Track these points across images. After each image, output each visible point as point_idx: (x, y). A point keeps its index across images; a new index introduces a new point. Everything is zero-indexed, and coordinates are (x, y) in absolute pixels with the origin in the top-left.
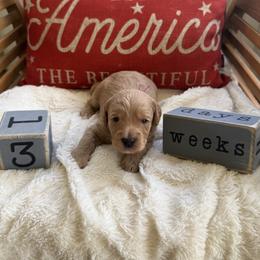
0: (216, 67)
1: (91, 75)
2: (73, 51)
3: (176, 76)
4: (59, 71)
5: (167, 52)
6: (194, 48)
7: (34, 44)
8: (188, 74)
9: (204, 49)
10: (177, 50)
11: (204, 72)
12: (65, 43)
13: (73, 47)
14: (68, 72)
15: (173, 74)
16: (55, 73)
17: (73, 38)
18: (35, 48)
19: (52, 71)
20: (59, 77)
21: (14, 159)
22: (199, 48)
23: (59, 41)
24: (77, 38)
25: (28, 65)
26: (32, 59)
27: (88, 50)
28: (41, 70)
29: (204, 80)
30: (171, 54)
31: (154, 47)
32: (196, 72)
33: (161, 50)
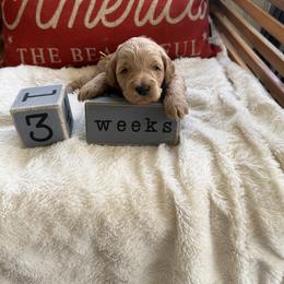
0: (205, 36)
1: (77, 52)
2: (54, 27)
3: (165, 48)
4: (41, 50)
5: (154, 23)
6: (182, 16)
7: (11, 22)
8: (177, 44)
9: (192, 17)
10: (164, 20)
11: (193, 42)
12: (45, 19)
13: (54, 22)
14: (50, 50)
16: (37, 52)
17: (53, 13)
18: (12, 27)
19: (33, 50)
20: (42, 56)
21: (32, 134)
22: (187, 17)
23: (38, 17)
24: (58, 13)
25: (6, 46)
26: (10, 39)
27: (70, 25)
28: (21, 50)
29: (193, 50)
30: (160, 24)
31: (141, 18)
32: (186, 42)
33: (148, 21)
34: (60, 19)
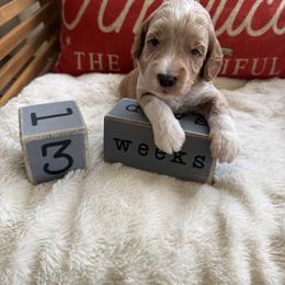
2: (117, 31)
3: (242, 64)
4: (100, 55)
5: (232, 33)
6: (266, 29)
7: (70, 22)
8: (256, 61)
9: (277, 31)
10: (244, 32)
11: (275, 59)
12: (108, 21)
13: (117, 25)
14: (110, 56)
15: (238, 61)
16: (96, 58)
17: (118, 15)
18: (71, 27)
19: (91, 55)
20: (100, 62)
21: (47, 165)
22: (271, 30)
23: (100, 18)
24: (123, 15)
26: (68, 41)
28: (79, 54)
29: (273, 69)
31: (217, 28)
32: (266, 59)
33: (225, 32)
34: (125, 22)
